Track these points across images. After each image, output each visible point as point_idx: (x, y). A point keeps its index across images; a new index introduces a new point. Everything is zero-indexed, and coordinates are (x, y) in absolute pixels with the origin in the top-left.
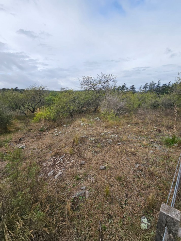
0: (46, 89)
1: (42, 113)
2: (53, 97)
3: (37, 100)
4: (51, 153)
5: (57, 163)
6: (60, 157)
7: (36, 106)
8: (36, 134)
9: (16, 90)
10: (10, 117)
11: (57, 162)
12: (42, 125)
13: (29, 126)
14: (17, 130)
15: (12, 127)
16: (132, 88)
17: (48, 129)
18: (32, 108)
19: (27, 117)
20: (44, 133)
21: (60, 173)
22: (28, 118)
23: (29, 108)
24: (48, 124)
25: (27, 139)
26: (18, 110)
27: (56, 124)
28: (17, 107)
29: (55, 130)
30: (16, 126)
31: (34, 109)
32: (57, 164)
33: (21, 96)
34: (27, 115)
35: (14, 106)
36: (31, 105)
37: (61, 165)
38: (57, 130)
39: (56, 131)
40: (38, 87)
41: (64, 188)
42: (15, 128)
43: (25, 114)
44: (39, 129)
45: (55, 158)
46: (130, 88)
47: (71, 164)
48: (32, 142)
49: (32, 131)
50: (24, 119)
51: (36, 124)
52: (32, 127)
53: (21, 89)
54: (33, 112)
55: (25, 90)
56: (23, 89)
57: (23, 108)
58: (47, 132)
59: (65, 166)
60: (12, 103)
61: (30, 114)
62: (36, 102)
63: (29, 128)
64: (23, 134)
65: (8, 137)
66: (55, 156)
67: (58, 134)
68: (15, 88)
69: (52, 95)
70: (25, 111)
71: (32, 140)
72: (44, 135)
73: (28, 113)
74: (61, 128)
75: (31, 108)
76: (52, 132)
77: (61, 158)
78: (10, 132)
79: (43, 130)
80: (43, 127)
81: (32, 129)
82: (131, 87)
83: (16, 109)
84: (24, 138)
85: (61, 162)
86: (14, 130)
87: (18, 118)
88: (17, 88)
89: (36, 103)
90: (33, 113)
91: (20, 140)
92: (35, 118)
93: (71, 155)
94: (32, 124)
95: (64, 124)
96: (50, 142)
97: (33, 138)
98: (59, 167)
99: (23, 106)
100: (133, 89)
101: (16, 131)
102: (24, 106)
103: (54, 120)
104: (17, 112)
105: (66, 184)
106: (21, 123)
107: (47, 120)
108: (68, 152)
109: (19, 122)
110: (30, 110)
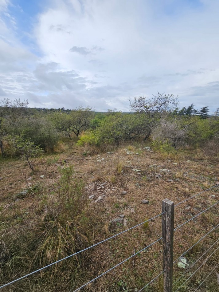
0: (92, 110)
1: (86, 136)
2: (99, 120)
3: (83, 122)
4: (93, 178)
5: (98, 188)
6: (101, 183)
7: (81, 129)
8: (79, 157)
9: (63, 110)
10: (57, 139)
11: (98, 187)
12: (85, 149)
13: (72, 148)
14: (62, 151)
15: (58, 148)
16: (204, 110)
17: (91, 155)
18: (77, 130)
19: (71, 139)
20: (87, 158)
21: (100, 198)
22: (72, 141)
23: (73, 131)
24: (92, 149)
25: (71, 162)
26: (63, 132)
27: (99, 150)
28: (63, 129)
29: (98, 156)
30: (61, 148)
31: (78, 131)
32: (98, 190)
33: (68, 117)
34: (71, 137)
35: (61, 128)
36: (76, 127)
37: (102, 191)
38: (100, 157)
39: (99, 157)
40: (84, 108)
41: (103, 212)
42: (60, 150)
43: (70, 137)
44: (83, 153)
45: (97, 184)
46: (200, 111)
47: (111, 192)
48: (75, 165)
49: (75, 154)
50: (69, 141)
51: (79, 148)
52: (75, 151)
53: (67, 110)
54: (77, 135)
55: (71, 110)
56: (69, 110)
57: (68, 130)
58: (90, 158)
59: (106, 193)
60: (60, 124)
62: (81, 124)
63: (72, 151)
64: (66, 157)
65: (53, 158)
66: (96, 181)
67: (101, 161)
68: (62, 109)
69: (98, 118)
70: (70, 133)
71: (76, 163)
72: (87, 160)
73: (73, 135)
74: (104, 155)
75: (75, 130)
76: (94, 158)
77: (102, 185)
78: (56, 153)
79: (86, 155)
80: (87, 151)
81: (75, 152)
82: (202, 110)
83: (62, 130)
84: (68, 160)
85: (101, 188)
86: (59, 151)
87: (64, 140)
88: (64, 108)
89: (81, 126)
91: (65, 161)
92: (79, 141)
93: (113, 183)
94: (75, 148)
95: (108, 151)
96: (92, 167)
97: (77, 162)
98: (99, 193)
100: (205, 112)
101: (61, 153)
102: (69, 128)
103: (98, 145)
104: (62, 134)
105: (106, 209)
106: (66, 145)
107: (91, 144)
108: (109, 180)
109: (64, 144)
110: (74, 132)
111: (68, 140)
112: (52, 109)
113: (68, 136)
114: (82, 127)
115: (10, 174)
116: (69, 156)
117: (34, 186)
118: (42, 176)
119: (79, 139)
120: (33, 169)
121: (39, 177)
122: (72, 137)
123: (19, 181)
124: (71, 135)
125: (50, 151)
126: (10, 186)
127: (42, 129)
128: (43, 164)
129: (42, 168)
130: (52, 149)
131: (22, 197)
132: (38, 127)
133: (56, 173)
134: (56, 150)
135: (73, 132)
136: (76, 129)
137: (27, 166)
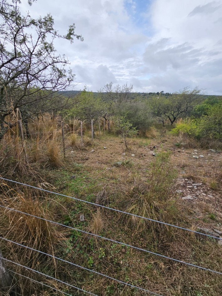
0: (201, 93)
1: (184, 125)
2: (208, 106)
3: (183, 108)
4: (183, 173)
5: (188, 187)
6: (194, 183)
7: (178, 116)
8: (170, 147)
9: (162, 94)
10: (150, 124)
11: (189, 185)
12: (180, 139)
13: (164, 136)
14: (153, 137)
17: (186, 147)
18: (174, 117)
19: (164, 126)
20: (179, 150)
21: (189, 197)
22: (165, 128)
23: (169, 117)
24: (188, 141)
25: (160, 149)
26: (158, 117)
27: (199, 144)
28: (159, 114)
29: (196, 150)
30: (153, 133)
31: (175, 119)
32: (189, 188)
33: (167, 102)
35: (156, 113)
36: (174, 113)
37: (192, 191)
38: (197, 152)
39: (195, 152)
40: (190, 91)
41: (191, 213)
42: (151, 135)
43: (163, 123)
44: (175, 143)
45: (187, 181)
47: (207, 198)
49: (166, 142)
51: (171, 137)
52: (166, 139)
53: (166, 94)
55: (170, 94)
56: (168, 93)
57: (163, 116)
58: (184, 150)
59: (198, 195)
60: (156, 109)
61: (168, 123)
62: (181, 110)
63: (163, 139)
64: (156, 143)
65: (144, 141)
66: (188, 178)
67: (197, 157)
68: (161, 92)
69: (207, 103)
70: (164, 120)
72: (179, 152)
73: (167, 123)
74: (205, 151)
75: (171, 117)
76: (189, 152)
77: (194, 184)
78: (146, 137)
79: (179, 146)
80: (181, 142)
81: (166, 141)
83: (157, 116)
84: (157, 147)
85: (193, 188)
86: (150, 136)
87: (157, 126)
88: (163, 91)
89: (179, 112)
90: (172, 123)
91: (154, 147)
92: (174, 130)
93: (212, 189)
94: (167, 136)
95: (211, 147)
96: (183, 161)
98: (189, 192)
99: (164, 113)
103: (198, 138)
104: (156, 119)
105: (195, 212)
106: (157, 131)
107: (187, 135)
108: (207, 184)
109: (156, 130)
110: (170, 119)
111: (161, 127)
112: (150, 94)
113: (162, 122)
114: (181, 113)
115: (111, 147)
116: (159, 143)
117: (127, 161)
118: (133, 155)
119: (174, 128)
120: (127, 147)
121: (131, 155)
122: (166, 124)
123: (116, 153)
124: (165, 122)
125: (142, 135)
126: (111, 155)
127: (140, 113)
128: (135, 145)
129: (134, 148)
130: (144, 133)
131: (117, 166)
132: (137, 110)
133: (145, 155)
134: (147, 135)
135: (168, 119)
136: (173, 115)
137: (122, 144)
